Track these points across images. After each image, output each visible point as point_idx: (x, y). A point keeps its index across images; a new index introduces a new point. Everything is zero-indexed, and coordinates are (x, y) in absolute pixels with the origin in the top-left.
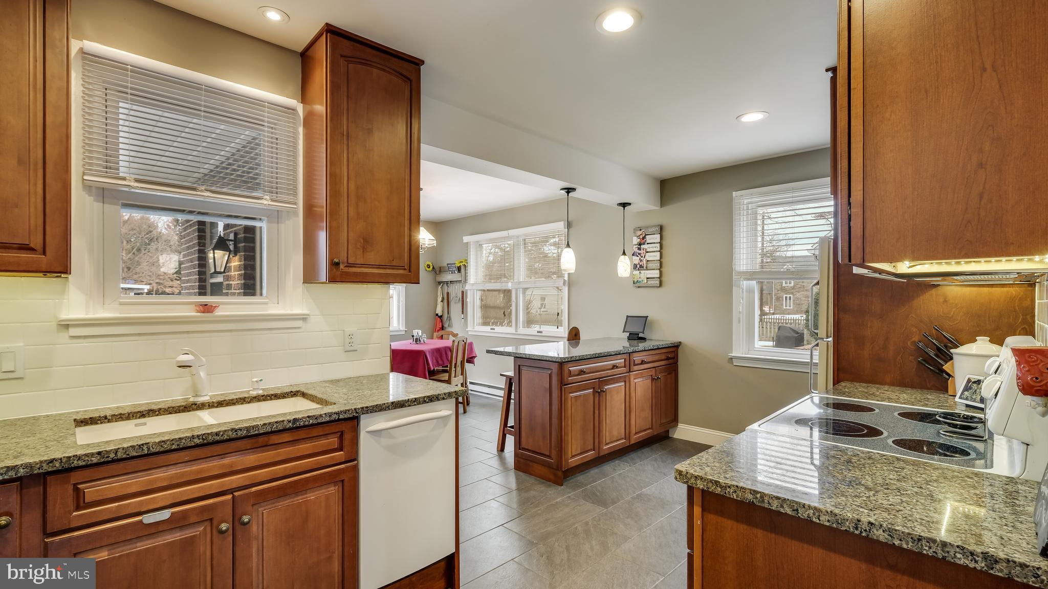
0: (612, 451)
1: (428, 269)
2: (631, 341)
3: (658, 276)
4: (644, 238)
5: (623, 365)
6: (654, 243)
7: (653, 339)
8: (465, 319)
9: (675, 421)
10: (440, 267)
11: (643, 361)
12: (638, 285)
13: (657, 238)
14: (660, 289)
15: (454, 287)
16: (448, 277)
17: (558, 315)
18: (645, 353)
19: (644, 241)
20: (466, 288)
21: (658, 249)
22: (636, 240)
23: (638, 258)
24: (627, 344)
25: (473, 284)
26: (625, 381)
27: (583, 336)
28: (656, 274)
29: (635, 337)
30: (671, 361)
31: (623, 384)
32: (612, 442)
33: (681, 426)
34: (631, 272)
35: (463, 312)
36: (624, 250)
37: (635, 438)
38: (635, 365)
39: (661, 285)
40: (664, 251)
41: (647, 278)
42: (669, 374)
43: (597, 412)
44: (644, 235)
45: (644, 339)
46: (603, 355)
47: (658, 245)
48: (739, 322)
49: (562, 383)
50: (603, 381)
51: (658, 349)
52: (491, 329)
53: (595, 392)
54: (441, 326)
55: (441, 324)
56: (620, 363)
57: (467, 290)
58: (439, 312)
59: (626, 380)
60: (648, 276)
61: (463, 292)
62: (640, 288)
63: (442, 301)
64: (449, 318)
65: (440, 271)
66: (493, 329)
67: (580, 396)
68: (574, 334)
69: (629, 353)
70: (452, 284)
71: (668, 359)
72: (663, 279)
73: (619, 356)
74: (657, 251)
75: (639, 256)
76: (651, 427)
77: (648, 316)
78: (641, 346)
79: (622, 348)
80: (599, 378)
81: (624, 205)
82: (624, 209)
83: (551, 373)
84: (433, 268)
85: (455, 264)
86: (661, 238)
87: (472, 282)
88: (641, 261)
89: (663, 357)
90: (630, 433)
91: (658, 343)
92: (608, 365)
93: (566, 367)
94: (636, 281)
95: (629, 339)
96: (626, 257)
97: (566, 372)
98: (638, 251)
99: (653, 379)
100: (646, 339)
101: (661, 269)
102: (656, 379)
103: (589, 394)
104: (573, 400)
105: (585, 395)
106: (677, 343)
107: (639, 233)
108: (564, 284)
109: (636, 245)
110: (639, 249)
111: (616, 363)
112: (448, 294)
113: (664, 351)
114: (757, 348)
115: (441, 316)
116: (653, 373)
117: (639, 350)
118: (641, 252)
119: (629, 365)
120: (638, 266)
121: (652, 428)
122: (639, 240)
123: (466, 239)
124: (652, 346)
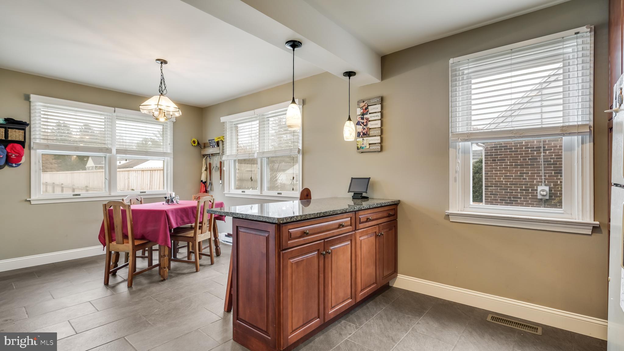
0: (338, 313)
1: (194, 144)
2: (355, 200)
3: (379, 141)
4: (367, 108)
5: (350, 223)
6: (376, 112)
7: (375, 198)
8: (223, 184)
9: (395, 272)
10: (205, 144)
11: (368, 219)
12: (361, 150)
13: (378, 108)
14: (380, 154)
15: (214, 158)
16: (210, 151)
17: (293, 179)
18: (369, 211)
19: (366, 111)
20: (223, 159)
21: (379, 118)
22: (359, 111)
23: (361, 127)
24: (352, 203)
25: (228, 156)
26: (351, 240)
27: (314, 196)
28: (377, 140)
29: (359, 197)
30: (392, 218)
31: (349, 242)
32: (338, 305)
33: (400, 276)
34: (356, 139)
35: (221, 178)
36: (349, 116)
37: (361, 295)
38: (360, 223)
39: (382, 149)
40: (384, 120)
41: (369, 144)
42: (390, 230)
43: (322, 275)
44: (366, 106)
45: (366, 198)
46: (328, 214)
47: (379, 114)
48: (455, 181)
49: (280, 248)
50: (328, 242)
51: (382, 207)
52: (242, 192)
53: (319, 254)
54: (205, 190)
55: (205, 188)
56: (346, 222)
57: (224, 161)
58: (203, 179)
59: (351, 238)
60: (371, 142)
61: (221, 163)
62: (362, 154)
63: (206, 170)
64: (211, 184)
65: (205, 147)
66: (244, 192)
67: (302, 261)
68: (305, 194)
69: (355, 211)
70: (213, 157)
71: (389, 216)
72: (384, 144)
73: (345, 215)
74: (378, 120)
75: (362, 125)
76: (375, 281)
77: (370, 178)
78: (365, 204)
79: (347, 207)
80: (324, 239)
81: (350, 74)
82: (349, 79)
83: (268, 236)
84: (198, 143)
85: (214, 139)
86: (382, 108)
87: (228, 154)
88: (364, 129)
89: (385, 214)
90: (356, 291)
91: (379, 202)
92: (334, 224)
93: (284, 229)
94: (359, 147)
95: (354, 198)
96: (352, 122)
97: (285, 235)
98: (361, 121)
99: (377, 236)
100: (368, 198)
101: (382, 136)
102: (379, 236)
103: (313, 257)
104: (294, 266)
105: (308, 259)
106: (397, 201)
107: (362, 104)
108: (299, 152)
109: (359, 115)
110: (362, 119)
111: (343, 222)
112: (210, 164)
113: (386, 208)
114: (472, 205)
115: (205, 182)
116: (377, 230)
117: (364, 208)
118: (365, 121)
119: (355, 223)
120: (362, 134)
121: (376, 283)
122: (362, 111)
123: (223, 119)
124: (376, 205)
